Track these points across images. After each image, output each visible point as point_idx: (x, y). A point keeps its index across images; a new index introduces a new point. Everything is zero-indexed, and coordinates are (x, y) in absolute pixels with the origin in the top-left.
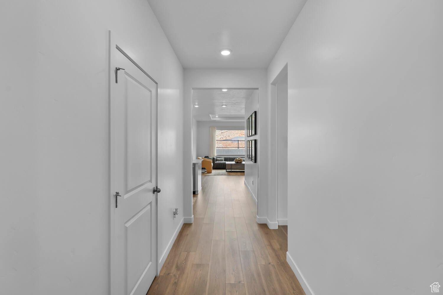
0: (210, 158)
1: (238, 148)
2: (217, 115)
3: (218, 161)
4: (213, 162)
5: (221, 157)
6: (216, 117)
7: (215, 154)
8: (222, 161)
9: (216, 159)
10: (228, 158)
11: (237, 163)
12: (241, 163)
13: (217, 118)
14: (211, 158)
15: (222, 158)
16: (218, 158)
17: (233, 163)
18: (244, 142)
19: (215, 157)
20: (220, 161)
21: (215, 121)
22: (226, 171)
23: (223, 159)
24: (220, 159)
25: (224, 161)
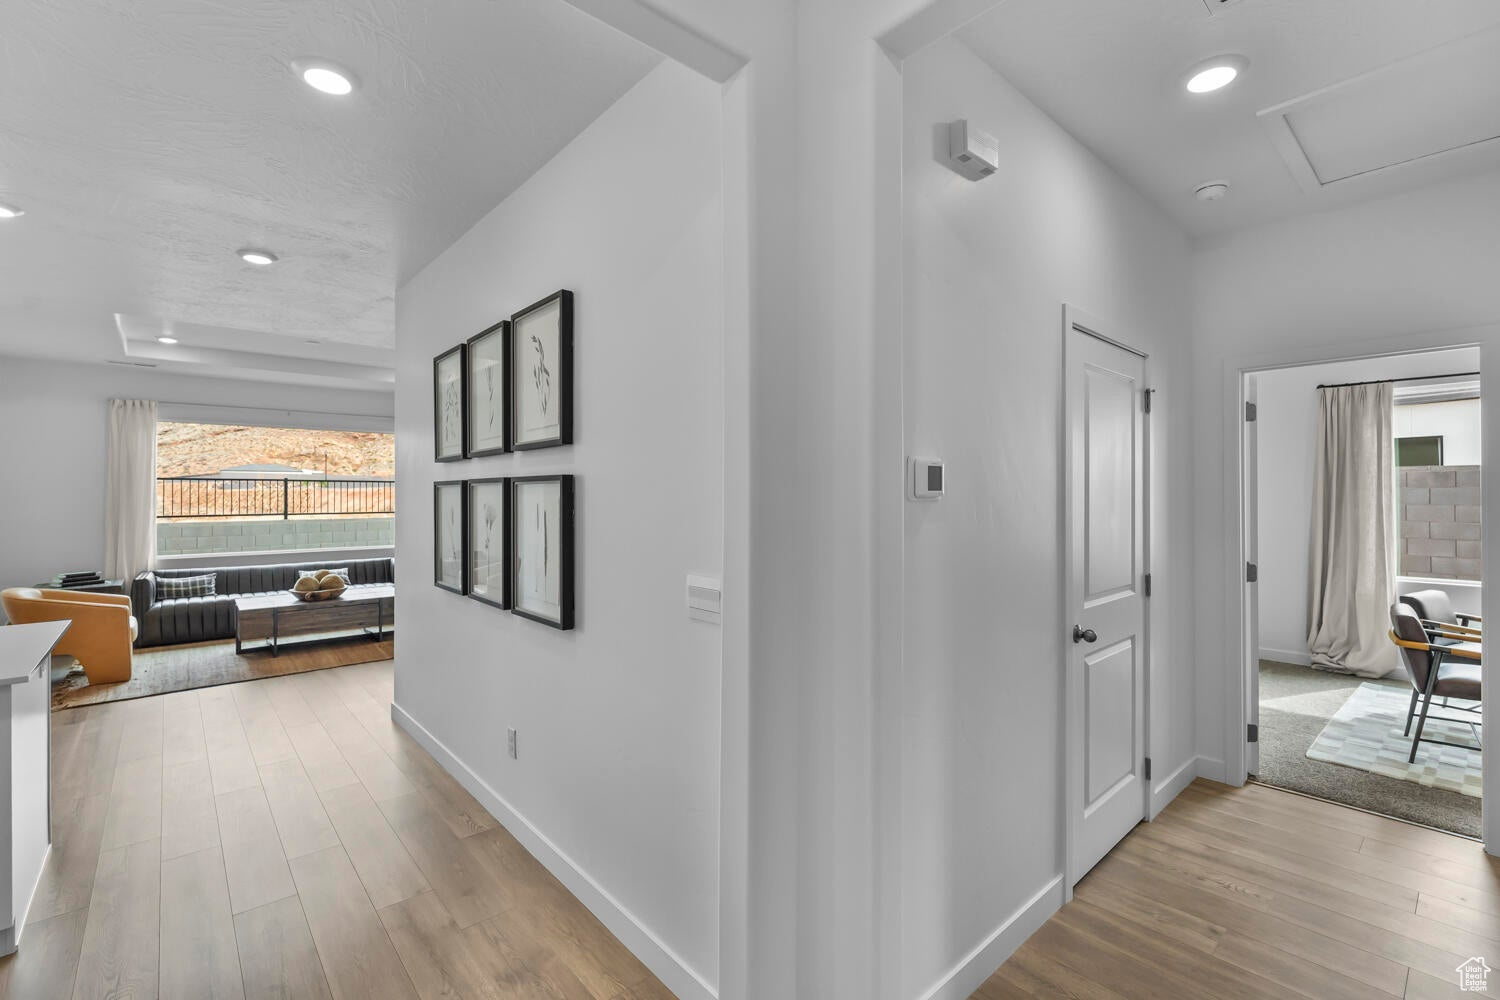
0: (108, 583)
1: (286, 514)
2: (169, 333)
3: (170, 596)
4: (140, 610)
5: (191, 574)
6: (164, 340)
7: (151, 559)
8: (202, 593)
9: (159, 585)
10: (239, 573)
11: (315, 598)
12: (334, 597)
13: (167, 351)
14: (120, 583)
15: (205, 577)
16: (174, 581)
17: (286, 599)
18: (393, 489)
19: (150, 577)
20: (187, 595)
21: (148, 368)
22: (240, 652)
23: (209, 580)
24: (186, 585)
25: (219, 592)
